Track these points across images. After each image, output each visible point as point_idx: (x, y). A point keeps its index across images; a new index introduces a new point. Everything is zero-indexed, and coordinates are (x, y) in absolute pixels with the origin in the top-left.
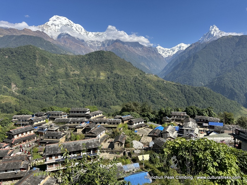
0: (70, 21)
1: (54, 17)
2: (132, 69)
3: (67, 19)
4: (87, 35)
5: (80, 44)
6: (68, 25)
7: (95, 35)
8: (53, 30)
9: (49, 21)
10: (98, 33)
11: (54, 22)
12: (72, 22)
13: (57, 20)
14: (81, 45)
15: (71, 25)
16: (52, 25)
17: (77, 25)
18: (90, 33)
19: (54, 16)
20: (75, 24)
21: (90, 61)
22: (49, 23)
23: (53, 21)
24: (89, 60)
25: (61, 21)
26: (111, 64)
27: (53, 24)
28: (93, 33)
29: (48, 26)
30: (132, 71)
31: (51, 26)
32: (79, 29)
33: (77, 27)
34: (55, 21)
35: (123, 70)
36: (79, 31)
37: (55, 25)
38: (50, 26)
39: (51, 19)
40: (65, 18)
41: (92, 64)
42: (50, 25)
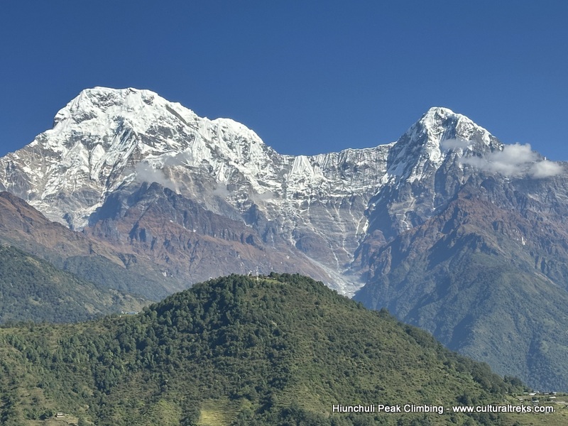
0: (176, 106)
1: (84, 101)
2: (411, 371)
3: (159, 101)
4: (280, 176)
5: (234, 238)
6: (166, 132)
7: (328, 170)
8: (75, 170)
9: (53, 125)
10: (350, 153)
11: (86, 128)
12: (187, 113)
13: (97, 111)
14: (238, 246)
15: (180, 130)
16: (68, 144)
17: (221, 122)
18: (302, 163)
19: (85, 93)
20: (205, 121)
21: (162, 343)
22: (55, 137)
23: (78, 121)
24: (152, 343)
25: (124, 114)
26: (276, 352)
27: (77, 138)
28: (320, 158)
29: (50, 153)
30: (403, 387)
31: (65, 151)
32: (230, 147)
33: (221, 135)
34: (86, 117)
35: (345, 380)
36: (233, 156)
37: (90, 146)
38: (58, 156)
39: (64, 112)
40: (148, 93)
41: (167, 361)
42: (61, 148)
